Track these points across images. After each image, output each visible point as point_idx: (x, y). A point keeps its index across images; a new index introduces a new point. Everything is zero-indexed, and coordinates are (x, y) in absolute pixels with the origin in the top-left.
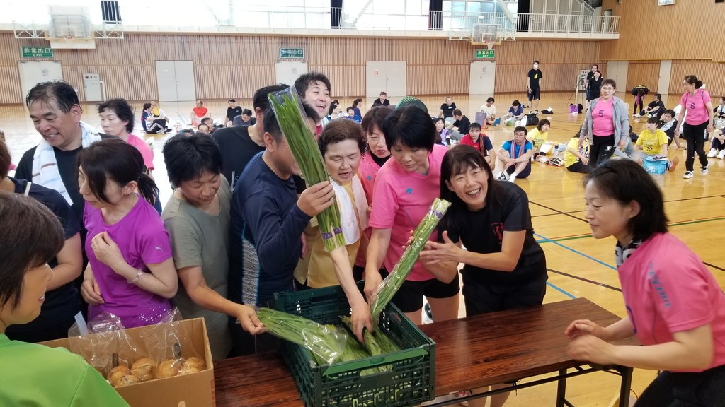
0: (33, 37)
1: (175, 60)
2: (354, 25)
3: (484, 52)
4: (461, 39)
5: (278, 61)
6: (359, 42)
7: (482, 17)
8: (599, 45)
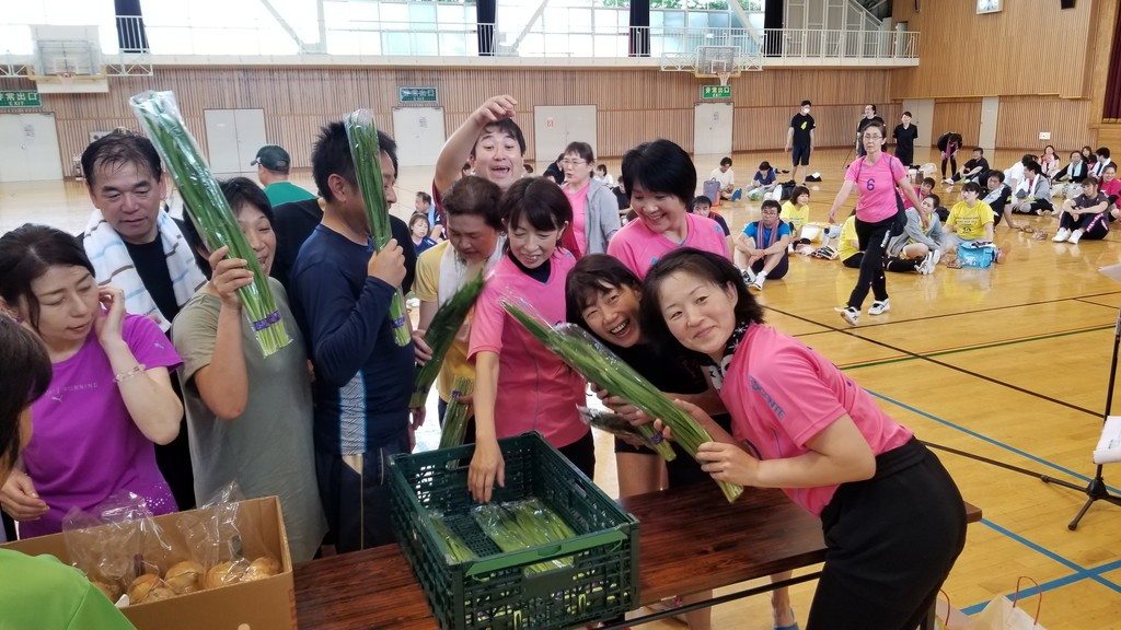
0: (8, 76)
1: (235, 108)
2: (514, 51)
3: (715, 90)
4: (679, 70)
5: (397, 108)
6: (522, 76)
7: (710, 36)
8: (889, 76)
